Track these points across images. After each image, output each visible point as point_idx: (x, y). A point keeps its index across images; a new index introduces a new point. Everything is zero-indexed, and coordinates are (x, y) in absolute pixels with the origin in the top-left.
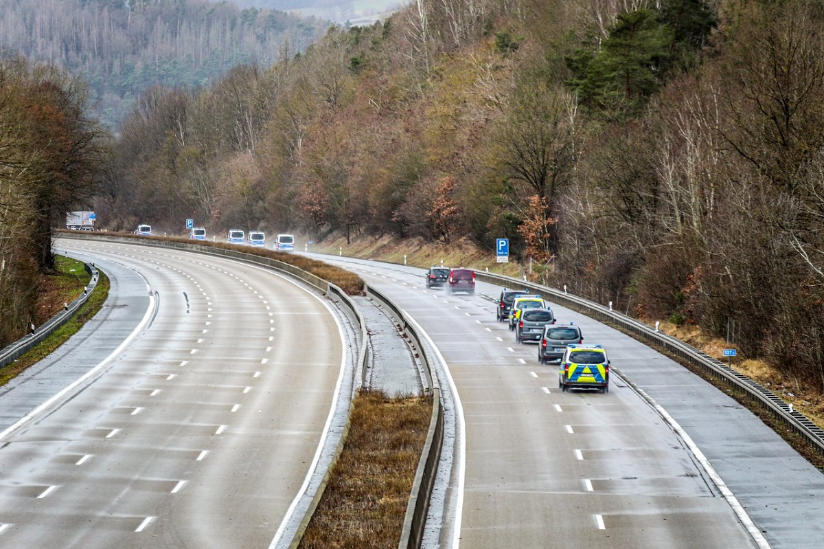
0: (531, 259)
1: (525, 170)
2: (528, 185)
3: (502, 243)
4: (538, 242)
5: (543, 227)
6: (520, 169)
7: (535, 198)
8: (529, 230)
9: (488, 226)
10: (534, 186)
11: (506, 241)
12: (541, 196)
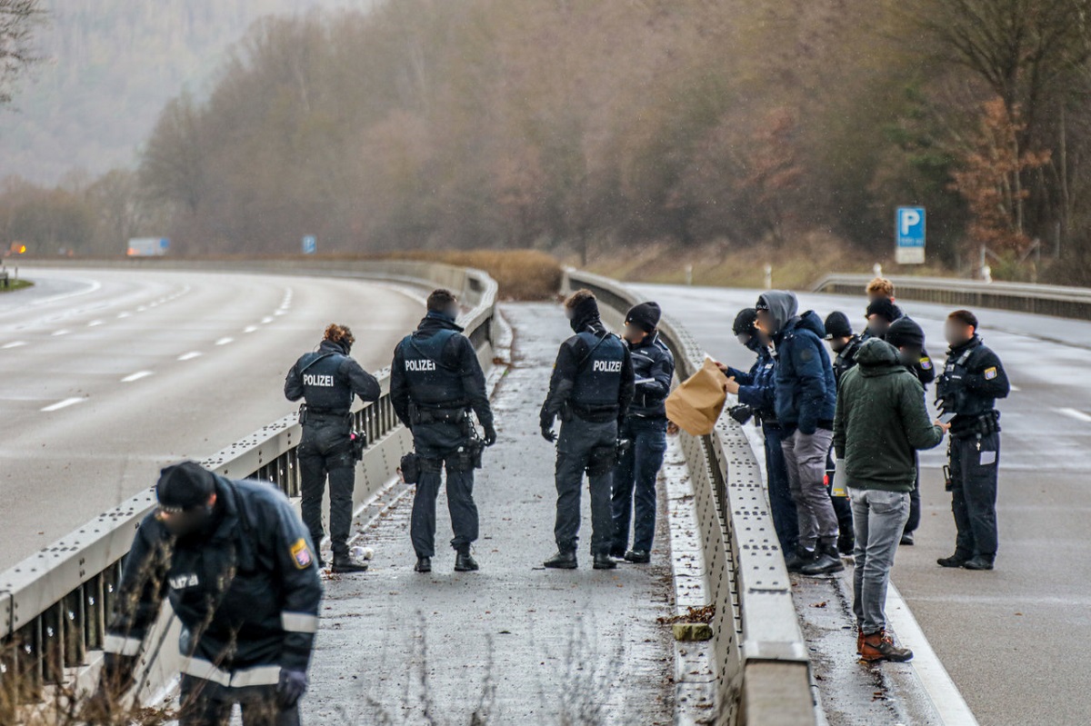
0: (984, 250)
1: (970, 43)
2: (976, 79)
3: (910, 218)
4: (998, 210)
5: (1011, 175)
6: (959, 40)
7: (996, 106)
8: (979, 180)
9: (872, 188)
10: (991, 81)
11: (919, 212)
12: (1009, 102)
